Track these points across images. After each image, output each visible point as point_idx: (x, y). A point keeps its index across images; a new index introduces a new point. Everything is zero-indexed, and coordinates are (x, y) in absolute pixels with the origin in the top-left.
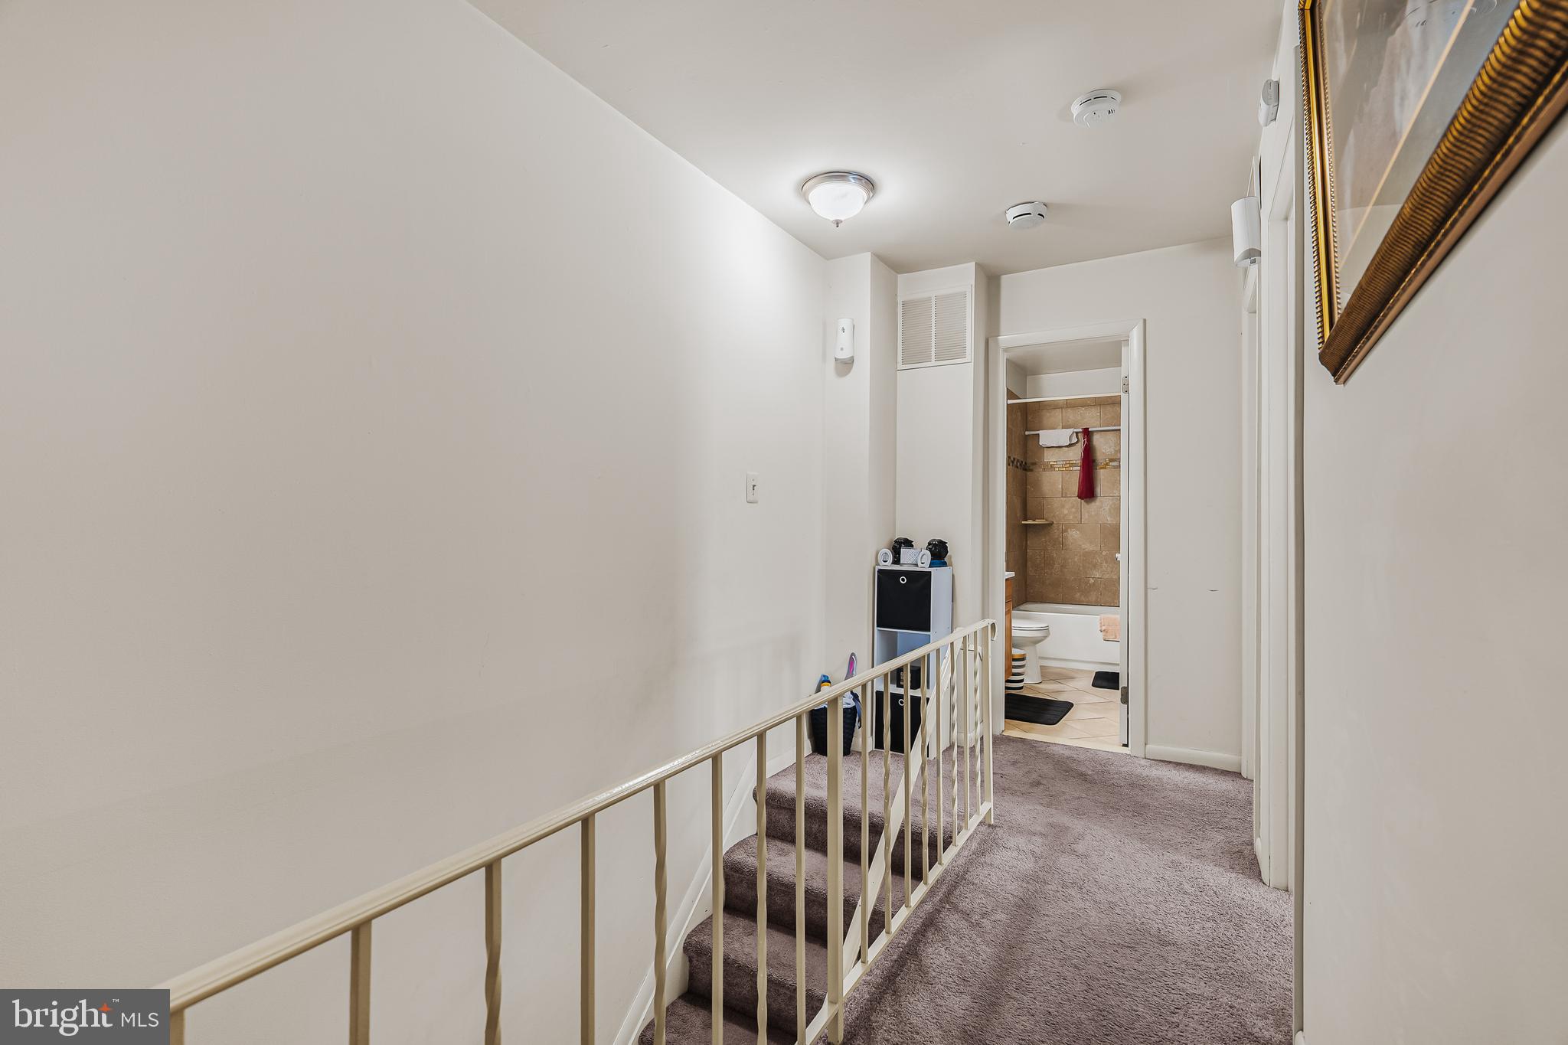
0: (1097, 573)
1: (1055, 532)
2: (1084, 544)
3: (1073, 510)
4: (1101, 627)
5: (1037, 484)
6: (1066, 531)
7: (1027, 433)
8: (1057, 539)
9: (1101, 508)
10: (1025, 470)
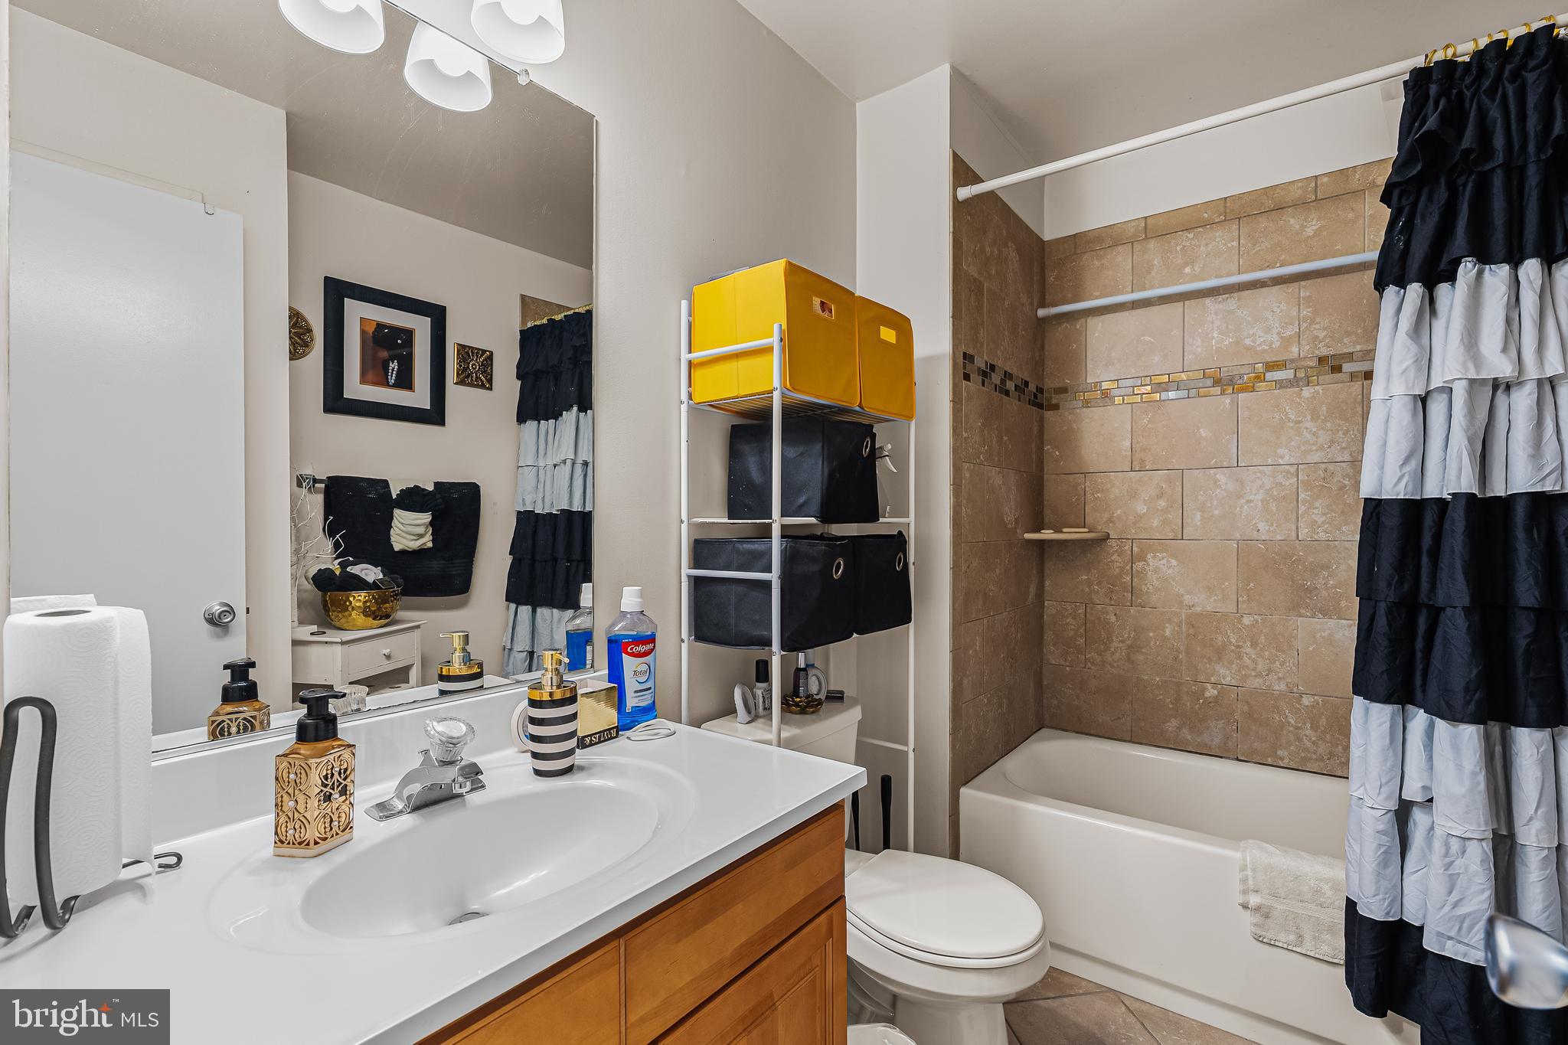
0: (1222, 671)
1: (1114, 559)
2: (1189, 593)
3: (1162, 504)
4: (1245, 892)
5: (1069, 441)
6: (1142, 558)
7: (1041, 313)
8: (1119, 576)
9: (1240, 497)
10: (1040, 406)
